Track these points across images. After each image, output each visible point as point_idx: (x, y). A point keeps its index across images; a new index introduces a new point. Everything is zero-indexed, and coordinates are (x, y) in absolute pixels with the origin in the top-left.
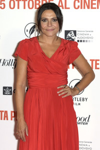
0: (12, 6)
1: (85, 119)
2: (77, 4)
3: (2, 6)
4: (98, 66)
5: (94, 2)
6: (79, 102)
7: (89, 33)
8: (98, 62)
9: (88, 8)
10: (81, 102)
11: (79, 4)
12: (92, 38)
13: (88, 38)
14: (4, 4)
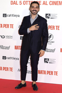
0: (24, 4)
1: (53, 50)
2: (51, 3)
3: (20, 3)
4: (59, 29)
5: (58, 2)
6: (51, 43)
7: (56, 15)
8: (59, 27)
9: (55, 5)
10: (52, 43)
11: (52, 3)
12: (57, 17)
13: (55, 17)
14: (21, 3)
